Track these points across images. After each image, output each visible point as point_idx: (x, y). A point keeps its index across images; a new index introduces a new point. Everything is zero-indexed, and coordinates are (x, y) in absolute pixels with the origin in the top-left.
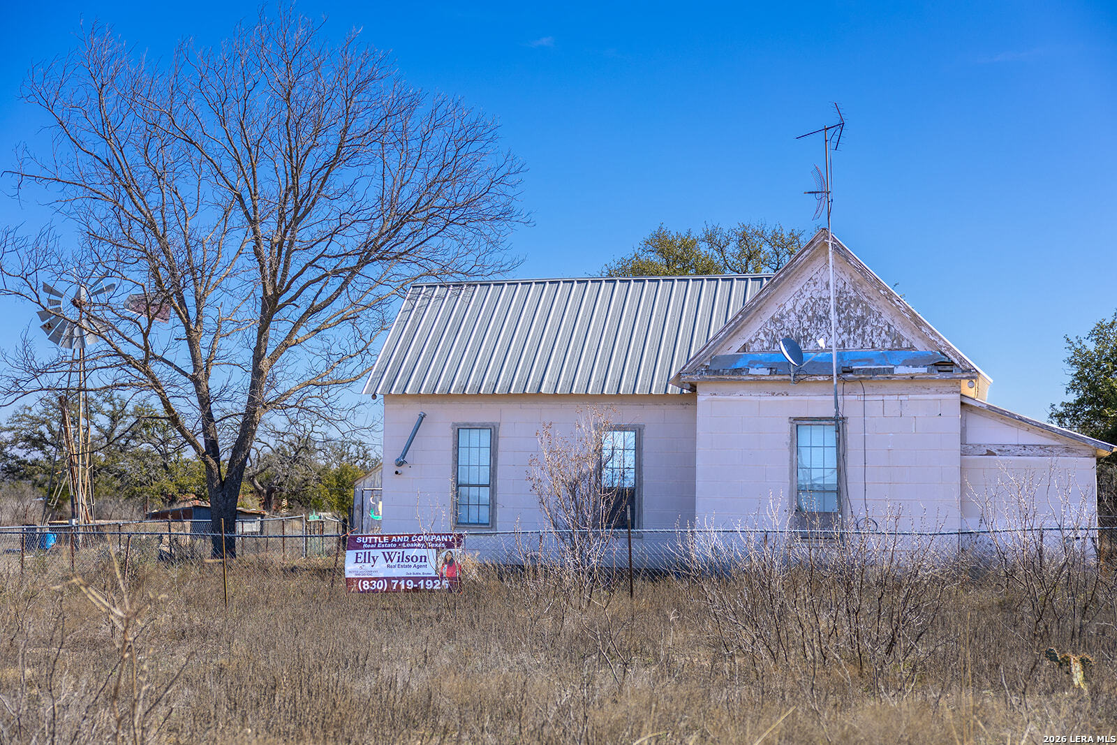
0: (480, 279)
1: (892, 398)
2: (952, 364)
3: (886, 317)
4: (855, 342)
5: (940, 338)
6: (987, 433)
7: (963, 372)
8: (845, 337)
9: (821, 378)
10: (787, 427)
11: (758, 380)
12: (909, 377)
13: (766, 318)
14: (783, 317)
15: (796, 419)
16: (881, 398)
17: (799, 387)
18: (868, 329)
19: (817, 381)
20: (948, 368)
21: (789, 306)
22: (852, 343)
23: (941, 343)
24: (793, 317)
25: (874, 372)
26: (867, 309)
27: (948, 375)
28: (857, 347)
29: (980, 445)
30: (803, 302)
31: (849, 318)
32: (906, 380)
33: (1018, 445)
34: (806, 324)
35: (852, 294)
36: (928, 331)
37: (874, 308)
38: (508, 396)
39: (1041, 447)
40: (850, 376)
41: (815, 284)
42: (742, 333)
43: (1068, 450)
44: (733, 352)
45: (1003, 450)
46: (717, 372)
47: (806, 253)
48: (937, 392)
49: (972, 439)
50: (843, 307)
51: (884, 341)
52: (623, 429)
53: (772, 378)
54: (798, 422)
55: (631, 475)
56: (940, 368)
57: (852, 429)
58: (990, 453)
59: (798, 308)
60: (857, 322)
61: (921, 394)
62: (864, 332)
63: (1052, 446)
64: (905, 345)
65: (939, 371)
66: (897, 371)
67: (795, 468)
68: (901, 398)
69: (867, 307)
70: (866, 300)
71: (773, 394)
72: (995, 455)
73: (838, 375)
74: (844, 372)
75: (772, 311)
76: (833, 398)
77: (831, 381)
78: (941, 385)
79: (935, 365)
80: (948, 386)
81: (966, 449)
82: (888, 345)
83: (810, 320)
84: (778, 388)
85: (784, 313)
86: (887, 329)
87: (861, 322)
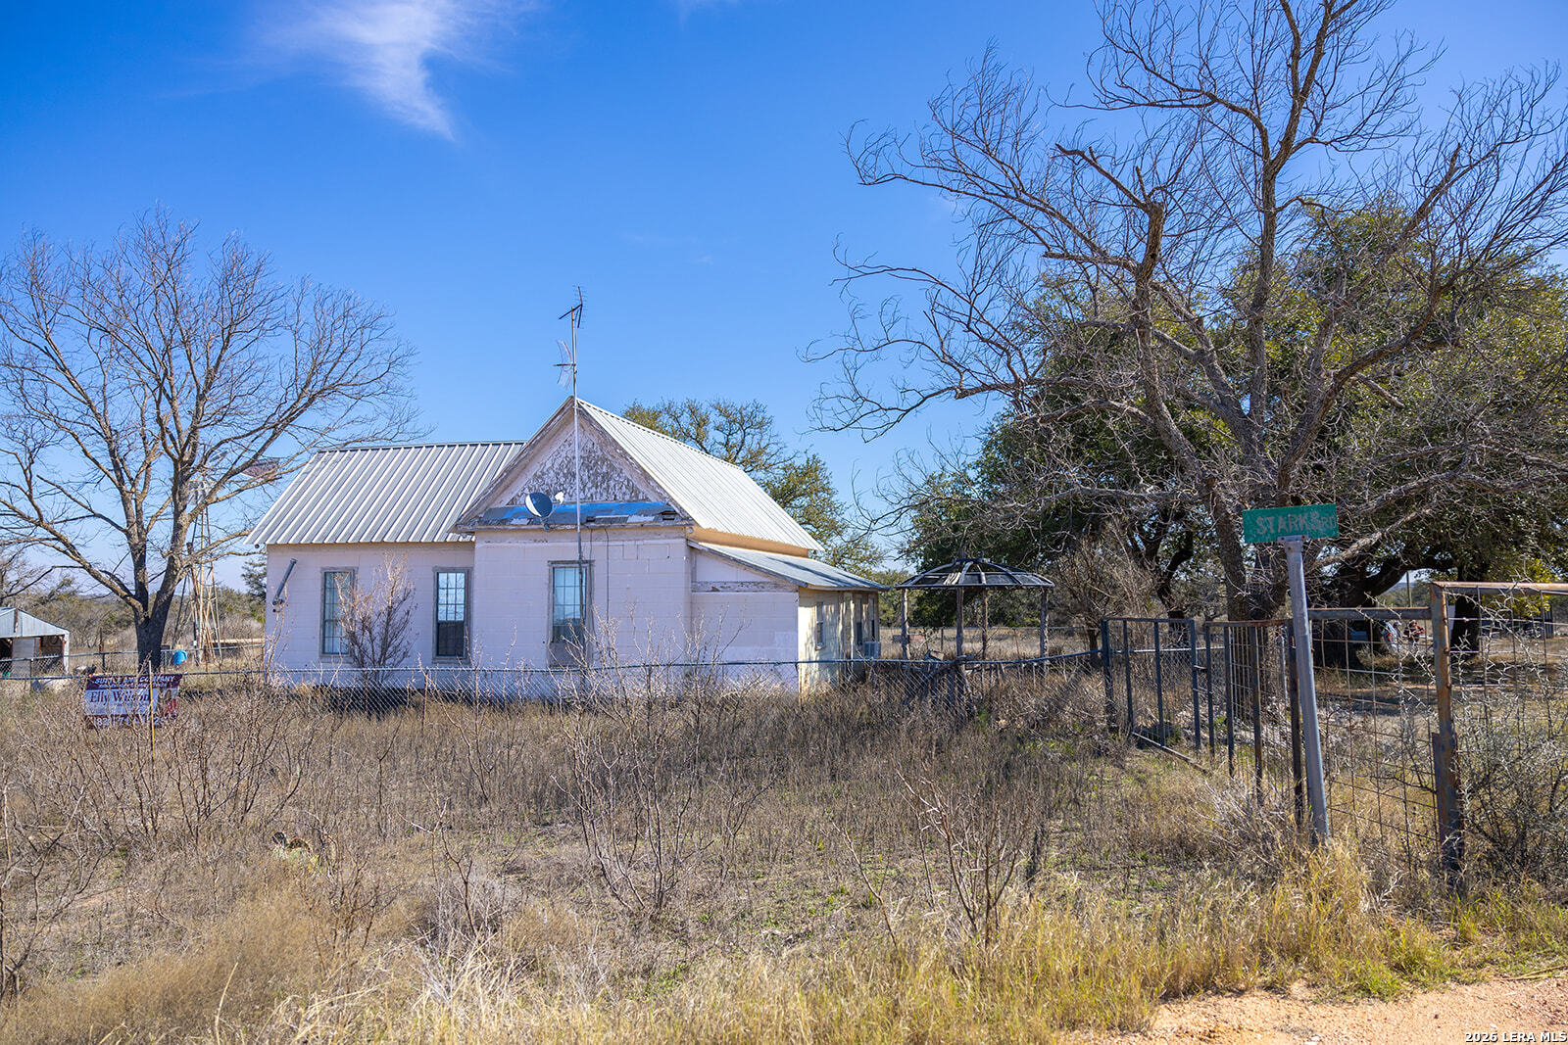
0: (372, 444)
1: (630, 543)
2: (675, 513)
3: (626, 473)
4: (601, 495)
5: (665, 491)
6: (712, 572)
7: (682, 519)
8: (593, 490)
9: (570, 527)
10: (546, 569)
11: (518, 529)
12: (639, 525)
13: (530, 475)
14: (543, 474)
15: (553, 563)
16: (621, 543)
17: (555, 534)
18: (612, 483)
19: (566, 530)
20: (672, 517)
21: (549, 465)
22: (598, 496)
23: (665, 495)
24: (552, 474)
25: (611, 521)
26: (611, 466)
27: (670, 523)
28: (603, 499)
29: (707, 583)
30: (559, 461)
31: (596, 474)
32: (636, 528)
33: (737, 582)
34: (562, 480)
35: (599, 453)
36: (655, 485)
37: (616, 465)
38: (358, 545)
39: (756, 584)
40: (592, 524)
41: (570, 445)
42: (512, 489)
43: (777, 586)
44: (503, 505)
45: (725, 587)
46: (486, 523)
47: (558, 418)
48: (667, 537)
49: (701, 577)
50: (591, 465)
51: (624, 494)
52: (455, 570)
53: (529, 527)
54: (555, 565)
55: (461, 610)
56: (666, 517)
57: (599, 571)
58: (714, 590)
59: (556, 466)
60: (603, 477)
61: (654, 539)
62: (608, 486)
63: (763, 583)
64: (640, 497)
65: (664, 519)
66: (631, 519)
67: (553, 604)
68: (638, 543)
69: (611, 465)
70: (610, 458)
71: (535, 541)
72: (718, 591)
73: (582, 524)
74: (588, 521)
75: (535, 469)
76: (577, 544)
77: (576, 528)
78: (669, 531)
79: (662, 513)
80: (675, 533)
81: (695, 585)
82: (627, 497)
83: (565, 476)
84: (539, 535)
85: (545, 470)
86: (626, 483)
87: (606, 477)
